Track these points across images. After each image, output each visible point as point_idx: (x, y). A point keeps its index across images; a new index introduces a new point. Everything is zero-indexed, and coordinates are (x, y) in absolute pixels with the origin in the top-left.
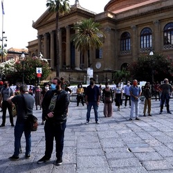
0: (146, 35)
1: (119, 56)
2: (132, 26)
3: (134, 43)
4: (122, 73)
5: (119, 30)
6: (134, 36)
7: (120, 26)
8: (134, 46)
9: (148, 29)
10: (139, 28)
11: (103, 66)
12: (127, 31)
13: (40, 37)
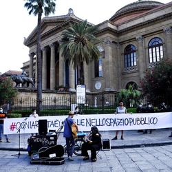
0: (155, 46)
1: (123, 74)
2: (137, 37)
3: (141, 57)
4: (129, 92)
5: (122, 43)
6: (140, 48)
7: (122, 38)
8: (141, 61)
9: (157, 40)
10: (146, 39)
11: (104, 85)
12: (131, 43)
13: (32, 55)
